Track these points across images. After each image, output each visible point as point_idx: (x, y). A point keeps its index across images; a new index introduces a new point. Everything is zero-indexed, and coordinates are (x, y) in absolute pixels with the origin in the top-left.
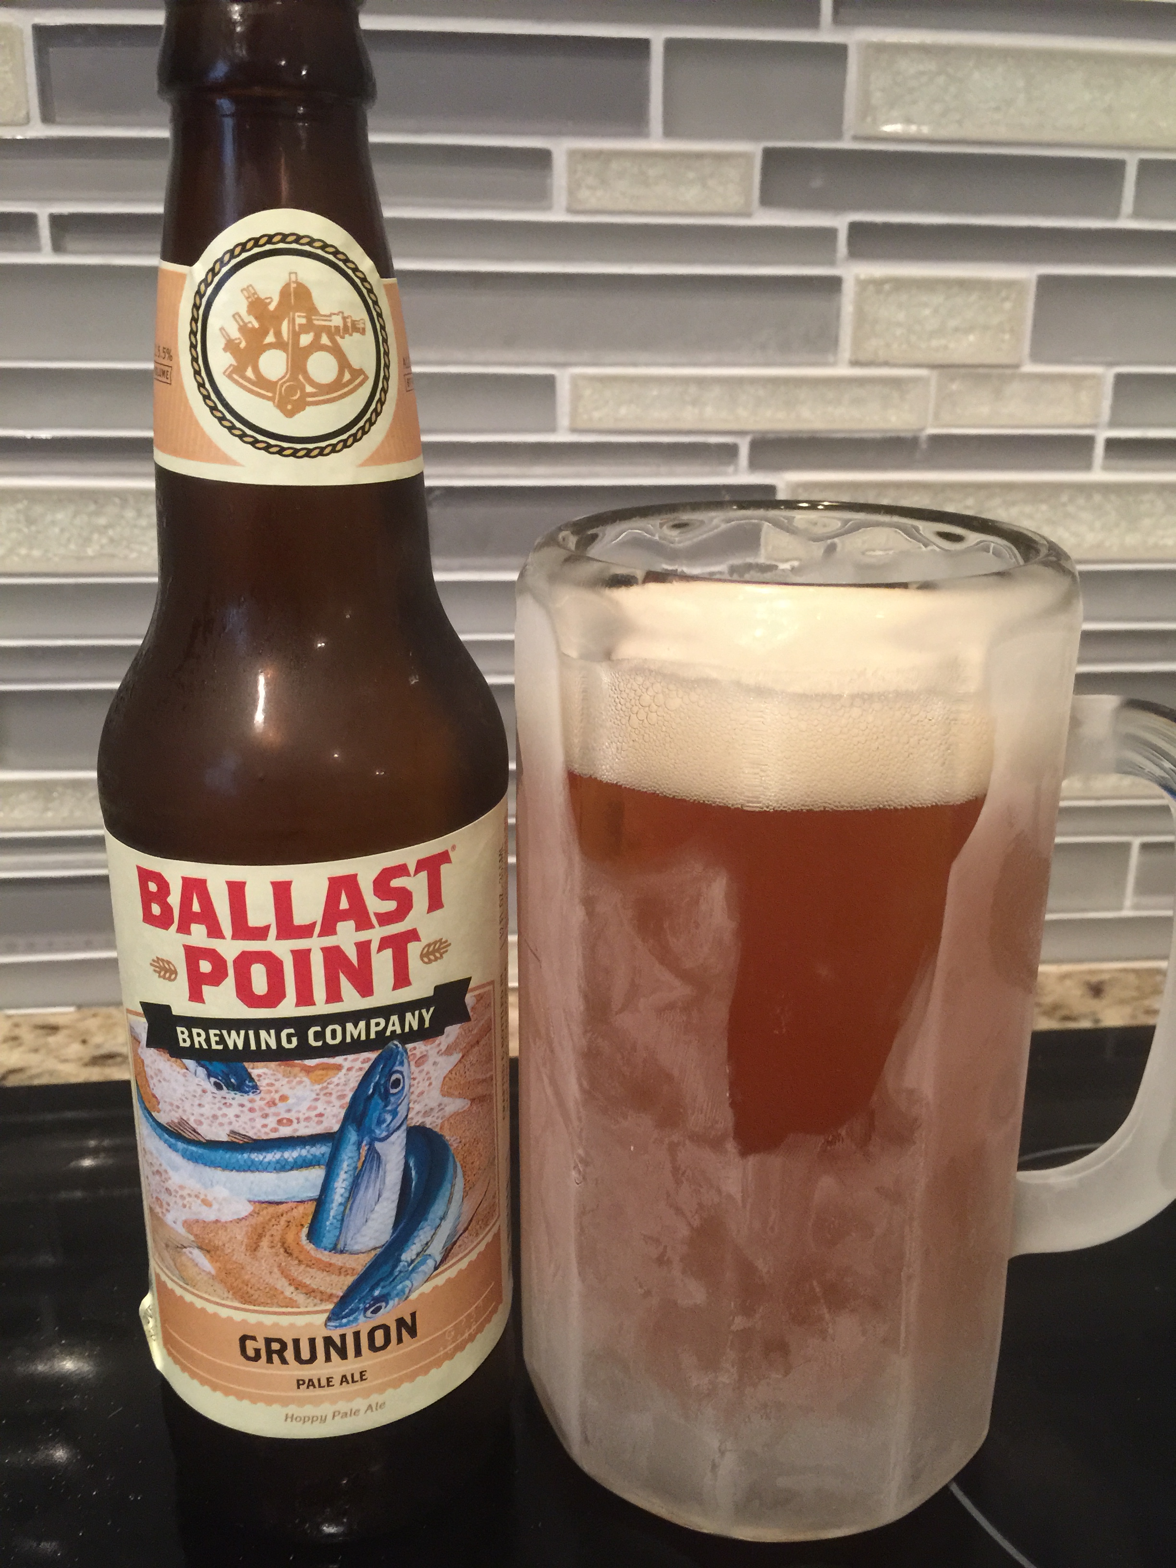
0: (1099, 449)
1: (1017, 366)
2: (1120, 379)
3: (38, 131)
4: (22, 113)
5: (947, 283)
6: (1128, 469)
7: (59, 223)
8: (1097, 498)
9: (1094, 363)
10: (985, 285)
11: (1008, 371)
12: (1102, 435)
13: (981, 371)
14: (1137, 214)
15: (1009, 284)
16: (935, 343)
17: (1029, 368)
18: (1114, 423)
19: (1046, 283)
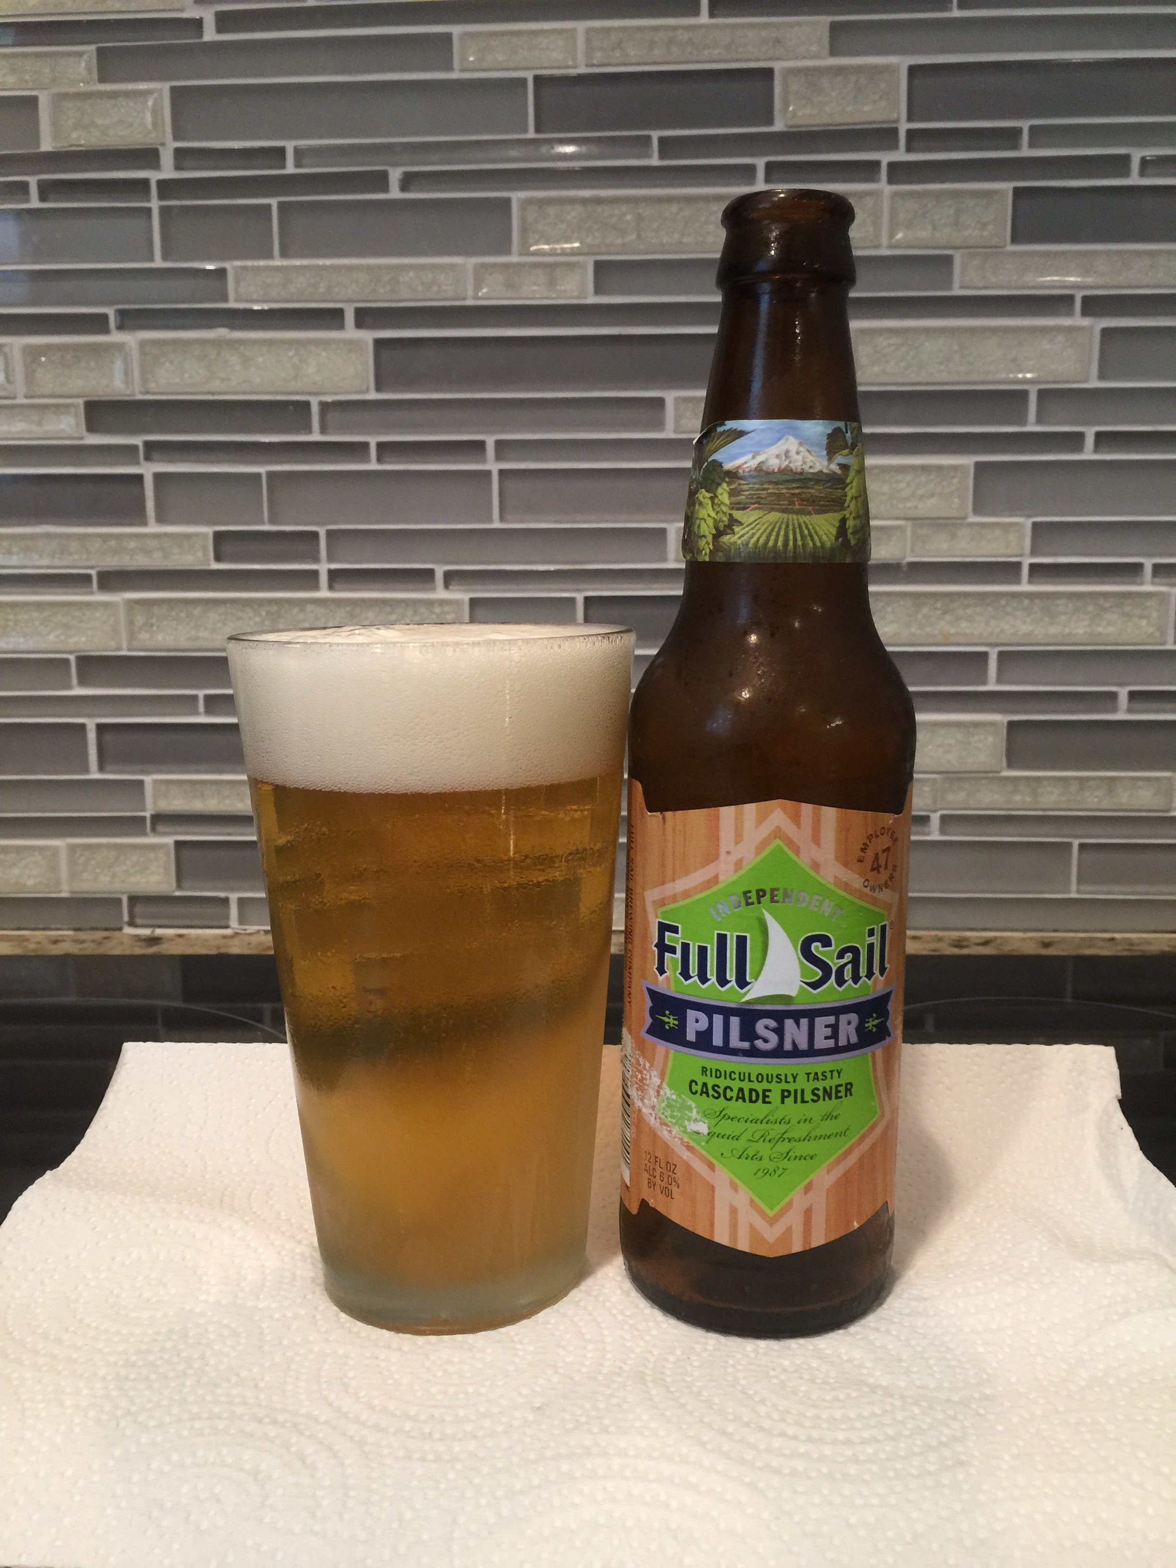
0: (1025, 571)
1: (964, 518)
2: (1035, 525)
3: (373, 395)
4: (365, 387)
5: (913, 468)
6: (1047, 583)
7: (381, 446)
8: (1026, 602)
9: (1016, 516)
10: (939, 468)
11: (959, 521)
12: (1027, 561)
13: (940, 521)
14: (1039, 421)
15: (955, 468)
16: (909, 504)
17: (973, 519)
18: (1033, 553)
19: (980, 467)
